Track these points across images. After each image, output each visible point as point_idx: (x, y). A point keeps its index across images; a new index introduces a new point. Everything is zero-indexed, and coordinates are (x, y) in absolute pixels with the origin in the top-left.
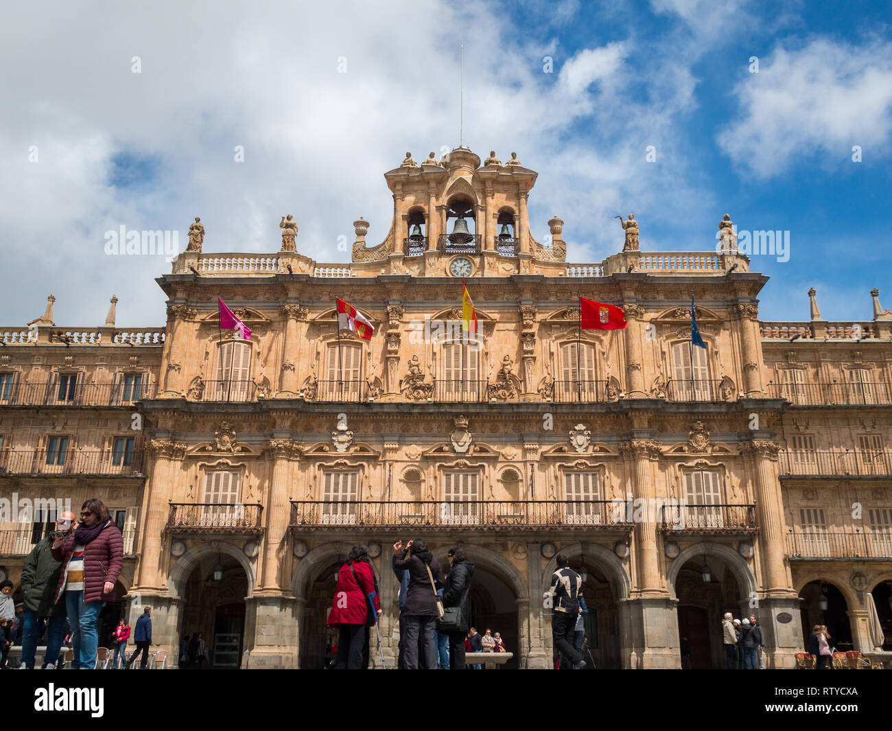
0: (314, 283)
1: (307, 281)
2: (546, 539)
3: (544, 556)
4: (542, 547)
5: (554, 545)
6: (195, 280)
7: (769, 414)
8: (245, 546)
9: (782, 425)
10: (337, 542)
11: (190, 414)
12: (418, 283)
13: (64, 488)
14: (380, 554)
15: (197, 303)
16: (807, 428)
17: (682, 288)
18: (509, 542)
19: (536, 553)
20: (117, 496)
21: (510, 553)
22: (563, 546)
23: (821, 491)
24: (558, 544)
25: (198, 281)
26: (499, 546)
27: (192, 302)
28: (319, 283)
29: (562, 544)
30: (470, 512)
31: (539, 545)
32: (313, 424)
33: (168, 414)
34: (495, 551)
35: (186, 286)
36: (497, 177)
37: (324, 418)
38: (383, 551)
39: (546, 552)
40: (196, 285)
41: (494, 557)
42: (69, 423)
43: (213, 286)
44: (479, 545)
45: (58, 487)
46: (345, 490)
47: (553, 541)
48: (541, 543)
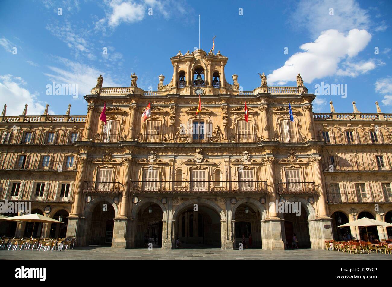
0: (143, 97)
1: (140, 97)
2: (233, 196)
3: (232, 203)
4: (231, 199)
5: (236, 199)
6: (98, 97)
7: (319, 147)
8: (114, 198)
9: (323, 152)
10: (150, 197)
11: (94, 147)
12: (182, 97)
13: (48, 175)
14: (167, 202)
15: (99, 105)
16: (332, 153)
17: (284, 100)
18: (218, 198)
19: (229, 202)
20: (67, 179)
21: (219, 202)
22: (240, 199)
23: (338, 177)
24: (237, 198)
25: (100, 97)
26: (214, 199)
27: (97, 105)
28: (144, 98)
29: (239, 198)
30: (202, 186)
31: (230, 199)
32: (141, 151)
33: (85, 147)
34: (212, 201)
35: (95, 99)
36: (213, 59)
37: (145, 149)
38: (168, 201)
39: (233, 201)
40: (99, 99)
41: (212, 204)
42: (51, 151)
43: (105, 99)
44: (206, 199)
45: (46, 175)
46: (153, 177)
47: (235, 197)
48: (231, 198)
